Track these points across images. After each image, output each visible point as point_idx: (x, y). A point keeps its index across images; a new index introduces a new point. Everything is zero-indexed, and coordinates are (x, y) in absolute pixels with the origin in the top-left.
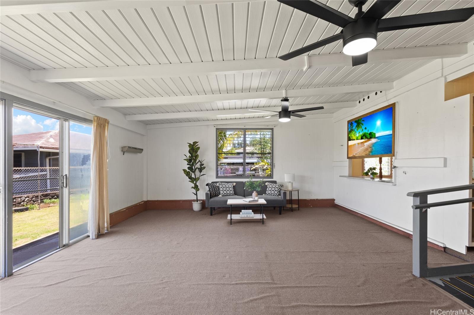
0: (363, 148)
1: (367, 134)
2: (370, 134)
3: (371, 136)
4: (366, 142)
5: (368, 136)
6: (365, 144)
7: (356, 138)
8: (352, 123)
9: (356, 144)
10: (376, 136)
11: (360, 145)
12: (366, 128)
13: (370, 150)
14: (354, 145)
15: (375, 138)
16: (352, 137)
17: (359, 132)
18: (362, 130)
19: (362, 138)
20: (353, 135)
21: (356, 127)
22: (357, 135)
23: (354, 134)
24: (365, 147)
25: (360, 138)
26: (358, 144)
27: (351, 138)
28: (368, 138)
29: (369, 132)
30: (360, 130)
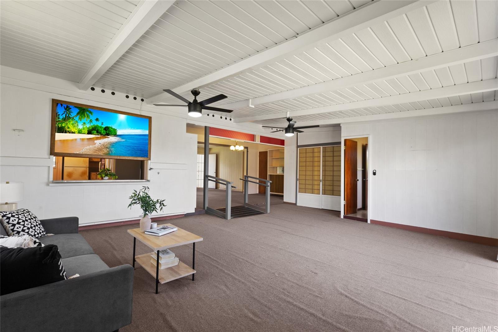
0: (91, 146)
1: (101, 127)
2: (106, 129)
3: (108, 132)
4: (97, 138)
5: (103, 132)
6: (96, 141)
7: (77, 131)
8: (67, 107)
9: (79, 140)
10: (118, 134)
11: (86, 142)
12: (97, 120)
13: (105, 151)
14: (72, 140)
15: (116, 135)
16: (68, 128)
17: (84, 123)
18: (91, 121)
19: (89, 133)
20: (70, 125)
21: (78, 114)
22: (80, 127)
23: (73, 124)
24: (96, 145)
25: (87, 132)
26: (83, 140)
27: (68, 130)
28: (101, 134)
29: (104, 126)
30: (84, 120)
